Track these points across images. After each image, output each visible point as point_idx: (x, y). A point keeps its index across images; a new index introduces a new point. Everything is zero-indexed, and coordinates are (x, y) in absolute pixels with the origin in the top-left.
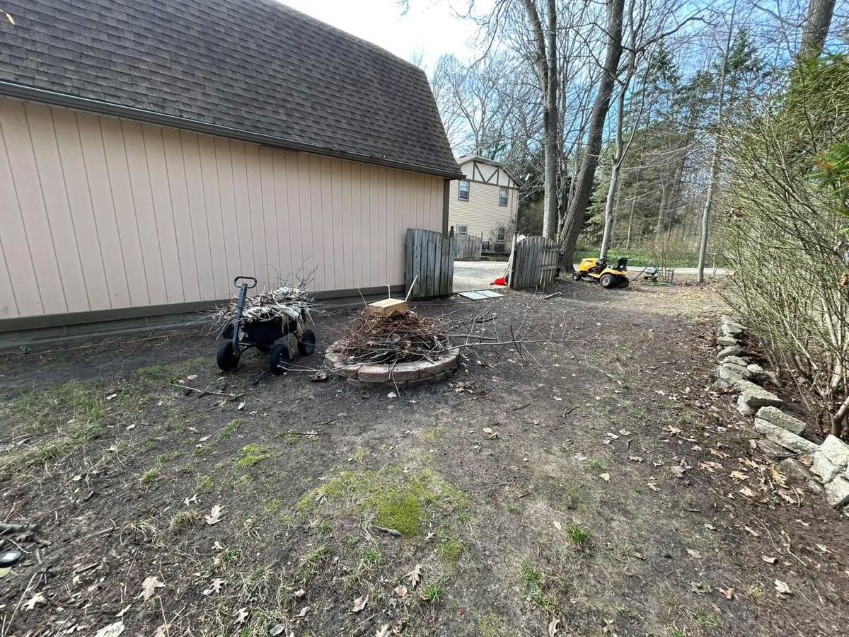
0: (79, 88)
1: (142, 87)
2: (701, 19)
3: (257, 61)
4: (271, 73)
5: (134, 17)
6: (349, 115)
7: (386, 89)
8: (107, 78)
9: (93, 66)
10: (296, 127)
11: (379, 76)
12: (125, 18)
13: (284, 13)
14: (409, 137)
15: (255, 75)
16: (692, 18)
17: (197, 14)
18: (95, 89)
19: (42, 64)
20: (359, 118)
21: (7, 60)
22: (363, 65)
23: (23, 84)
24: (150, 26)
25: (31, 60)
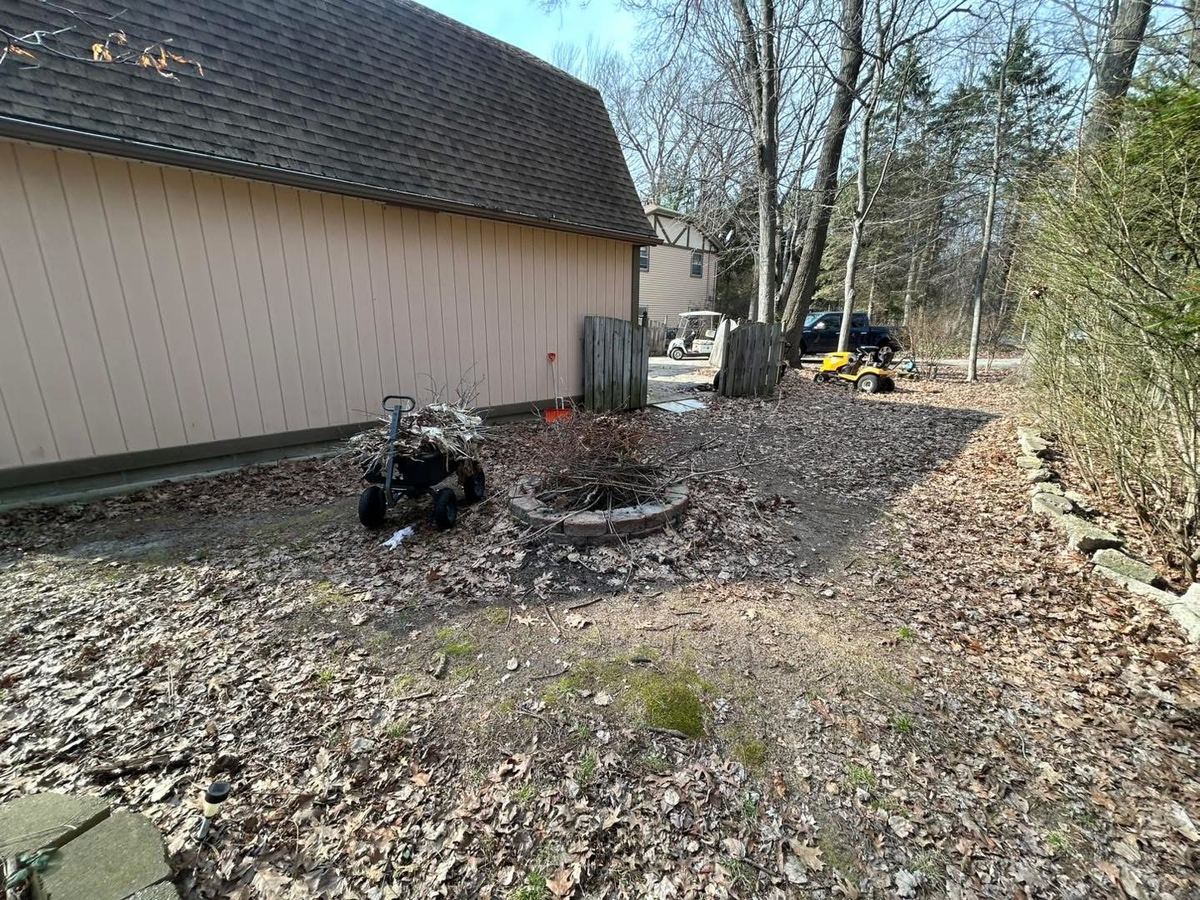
0: (134, 128)
1: (220, 124)
2: (968, 10)
3: (374, 82)
4: (393, 98)
5: (199, 19)
6: (503, 157)
7: (550, 118)
8: (170, 112)
9: (149, 94)
10: (433, 176)
11: (540, 100)
12: (186, 21)
13: (404, 9)
14: (584, 187)
15: (372, 101)
16: (955, 10)
17: (287, 13)
18: (156, 129)
19: (79, 93)
20: (516, 162)
21: (30, 88)
22: (517, 83)
23: (57, 125)
24: (223, 33)
25: (64, 88)
